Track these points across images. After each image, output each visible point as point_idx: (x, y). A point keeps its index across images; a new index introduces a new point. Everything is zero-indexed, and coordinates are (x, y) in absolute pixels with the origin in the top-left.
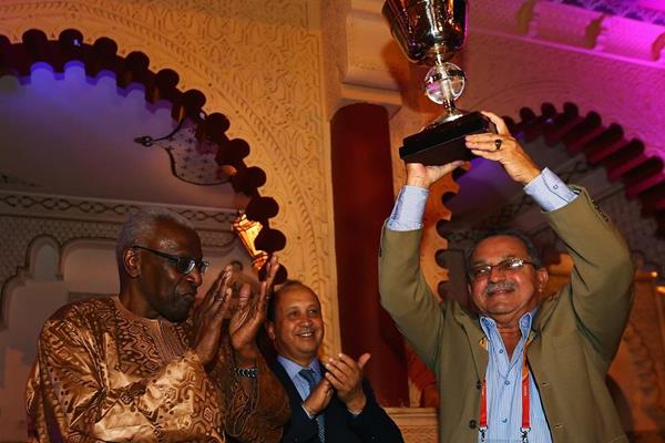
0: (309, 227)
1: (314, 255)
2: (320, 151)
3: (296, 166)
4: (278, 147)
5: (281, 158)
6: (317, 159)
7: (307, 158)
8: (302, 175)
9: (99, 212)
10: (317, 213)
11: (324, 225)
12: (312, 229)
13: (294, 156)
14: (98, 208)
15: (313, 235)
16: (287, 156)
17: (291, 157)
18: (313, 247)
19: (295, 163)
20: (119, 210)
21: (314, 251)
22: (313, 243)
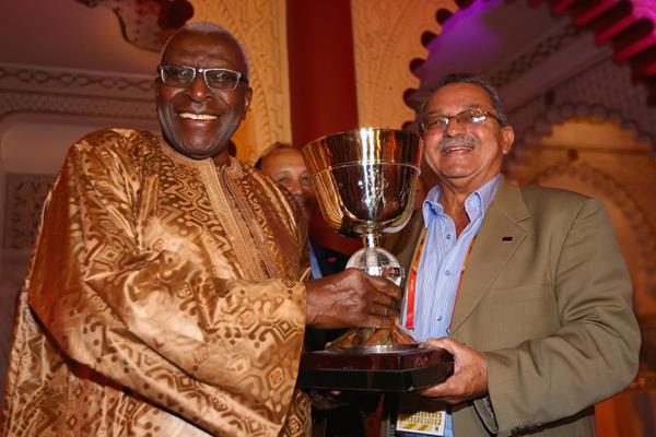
0: (261, 97)
1: (266, 128)
2: (274, 12)
3: (247, 30)
4: (226, 9)
5: (230, 21)
6: (271, 23)
7: (259, 21)
8: (253, 40)
9: (41, 82)
10: (270, 81)
11: (279, 96)
12: (264, 100)
13: (245, 19)
14: (40, 77)
15: (265, 107)
16: (237, 18)
17: (241, 20)
18: (265, 120)
19: (246, 26)
20: (66, 79)
21: (267, 124)
22: (266, 115)
